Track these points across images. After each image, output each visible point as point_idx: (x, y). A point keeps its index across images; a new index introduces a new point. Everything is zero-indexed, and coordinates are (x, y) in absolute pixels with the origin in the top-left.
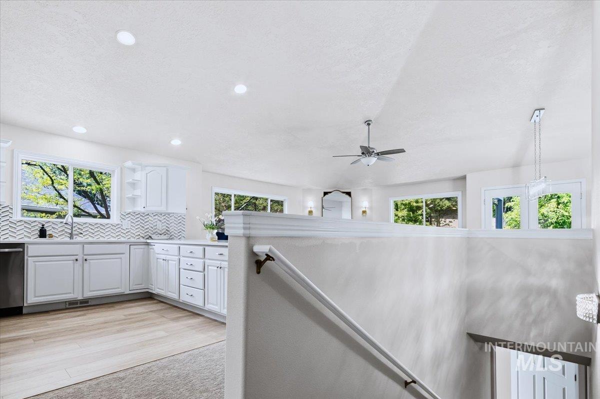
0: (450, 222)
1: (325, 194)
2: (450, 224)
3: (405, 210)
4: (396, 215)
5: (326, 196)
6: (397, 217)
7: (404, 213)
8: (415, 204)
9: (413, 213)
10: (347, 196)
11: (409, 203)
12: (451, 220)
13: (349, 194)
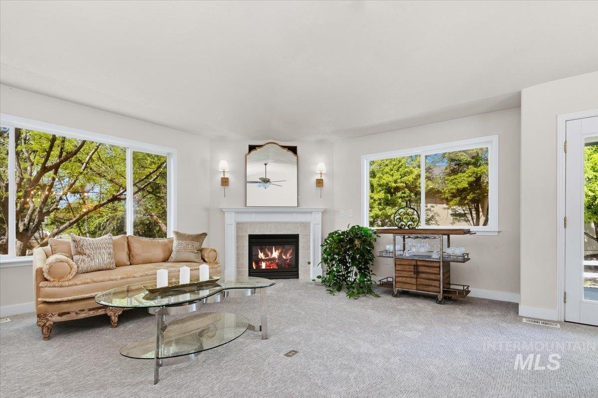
0: (432, 207)
1: (252, 148)
2: (432, 209)
3: (382, 192)
4: (372, 198)
5: (253, 152)
6: (373, 200)
7: (382, 195)
8: (394, 185)
9: (392, 196)
10: (290, 153)
11: (387, 184)
12: (432, 205)
13: (293, 150)
